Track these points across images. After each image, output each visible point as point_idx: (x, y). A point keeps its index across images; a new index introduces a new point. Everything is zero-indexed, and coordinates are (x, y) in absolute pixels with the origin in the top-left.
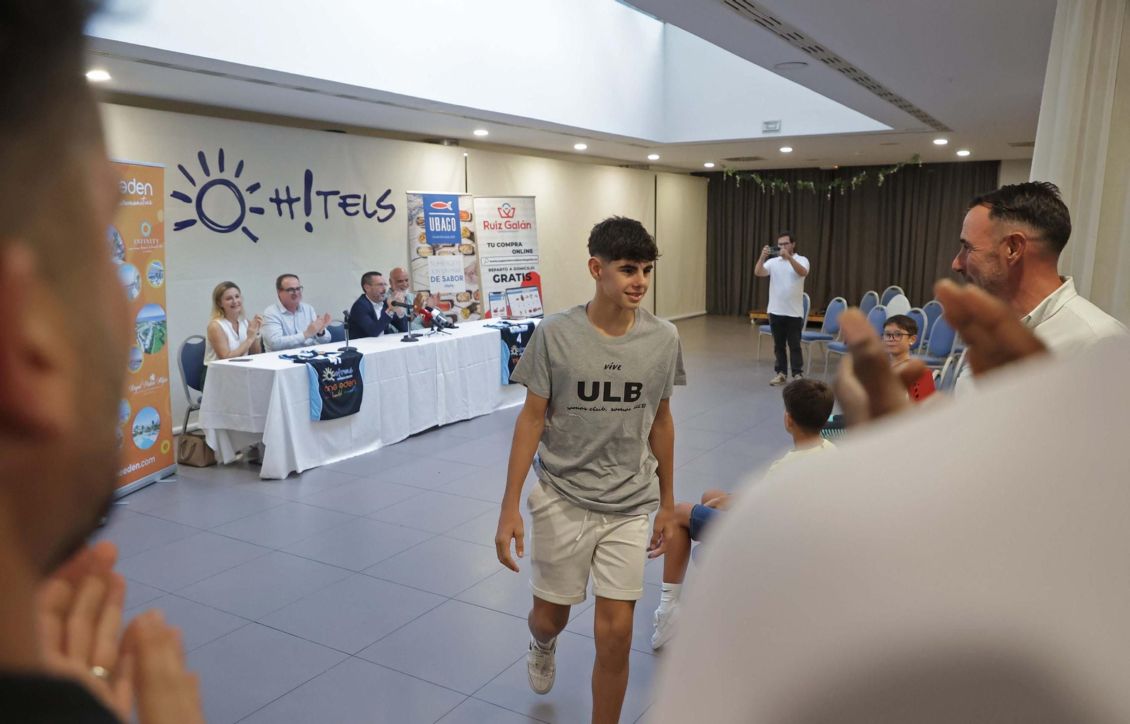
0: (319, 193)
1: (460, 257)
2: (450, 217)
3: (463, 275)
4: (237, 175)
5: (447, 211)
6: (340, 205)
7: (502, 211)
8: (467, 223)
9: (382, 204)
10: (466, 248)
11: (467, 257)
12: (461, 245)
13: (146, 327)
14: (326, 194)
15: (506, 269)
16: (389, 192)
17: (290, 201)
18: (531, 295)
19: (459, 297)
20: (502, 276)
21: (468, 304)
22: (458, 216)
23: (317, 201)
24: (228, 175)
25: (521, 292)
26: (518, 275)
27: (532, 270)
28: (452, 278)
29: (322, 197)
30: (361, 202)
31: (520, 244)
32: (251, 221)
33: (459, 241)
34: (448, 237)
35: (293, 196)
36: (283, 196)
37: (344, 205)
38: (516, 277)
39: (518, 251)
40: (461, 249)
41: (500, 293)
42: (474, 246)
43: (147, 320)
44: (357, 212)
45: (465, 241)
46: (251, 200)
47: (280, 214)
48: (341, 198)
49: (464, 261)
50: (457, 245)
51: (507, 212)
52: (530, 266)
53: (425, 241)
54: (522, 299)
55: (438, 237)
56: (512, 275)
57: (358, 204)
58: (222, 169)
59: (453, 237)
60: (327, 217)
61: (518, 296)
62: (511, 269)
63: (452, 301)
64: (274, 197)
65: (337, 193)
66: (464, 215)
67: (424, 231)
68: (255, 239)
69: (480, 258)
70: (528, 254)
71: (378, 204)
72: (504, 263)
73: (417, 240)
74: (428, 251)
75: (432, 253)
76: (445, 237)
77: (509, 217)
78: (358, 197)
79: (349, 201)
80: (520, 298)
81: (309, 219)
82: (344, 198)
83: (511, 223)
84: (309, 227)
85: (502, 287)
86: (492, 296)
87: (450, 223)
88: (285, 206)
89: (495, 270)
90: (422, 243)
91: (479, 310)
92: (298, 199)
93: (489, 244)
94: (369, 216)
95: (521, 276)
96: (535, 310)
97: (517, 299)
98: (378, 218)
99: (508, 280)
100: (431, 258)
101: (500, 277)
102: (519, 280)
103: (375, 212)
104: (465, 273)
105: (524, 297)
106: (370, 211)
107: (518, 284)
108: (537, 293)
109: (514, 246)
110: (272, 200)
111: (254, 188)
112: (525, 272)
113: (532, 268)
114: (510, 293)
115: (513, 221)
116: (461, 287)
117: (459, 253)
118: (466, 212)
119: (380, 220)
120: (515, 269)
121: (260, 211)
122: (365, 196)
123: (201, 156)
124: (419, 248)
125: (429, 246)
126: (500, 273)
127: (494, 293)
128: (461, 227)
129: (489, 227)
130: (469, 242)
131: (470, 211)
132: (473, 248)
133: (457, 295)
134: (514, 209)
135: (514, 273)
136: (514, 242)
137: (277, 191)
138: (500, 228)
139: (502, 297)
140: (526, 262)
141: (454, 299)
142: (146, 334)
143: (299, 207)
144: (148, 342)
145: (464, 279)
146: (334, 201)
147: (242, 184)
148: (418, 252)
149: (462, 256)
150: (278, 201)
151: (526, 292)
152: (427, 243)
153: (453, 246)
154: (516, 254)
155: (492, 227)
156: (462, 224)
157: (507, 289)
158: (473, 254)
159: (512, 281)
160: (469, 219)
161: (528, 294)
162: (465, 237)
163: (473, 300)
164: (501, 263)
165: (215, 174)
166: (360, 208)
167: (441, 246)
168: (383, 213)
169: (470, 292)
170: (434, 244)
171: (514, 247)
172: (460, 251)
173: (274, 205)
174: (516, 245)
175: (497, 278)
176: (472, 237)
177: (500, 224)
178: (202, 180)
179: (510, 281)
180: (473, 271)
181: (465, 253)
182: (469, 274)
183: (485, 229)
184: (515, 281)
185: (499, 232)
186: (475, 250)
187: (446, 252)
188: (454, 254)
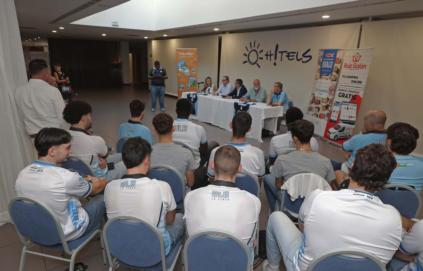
0: (280, 52)
1: (329, 81)
2: (331, 61)
3: (328, 90)
4: (258, 48)
5: (331, 58)
6: (287, 56)
7: (354, 58)
8: (338, 64)
9: (305, 55)
10: (333, 77)
11: (333, 81)
12: (332, 75)
13: (191, 81)
14: (282, 52)
15: (346, 91)
16: (309, 50)
17: (271, 55)
18: (352, 108)
19: (323, 100)
20: (343, 94)
21: (325, 104)
22: (335, 60)
23: (279, 55)
24: (256, 48)
25: (348, 105)
26: (350, 95)
27: (357, 94)
28: (323, 91)
29: (281, 53)
30: (295, 55)
31: (357, 78)
32: (259, 62)
33: (331, 74)
34: (327, 71)
35: (272, 54)
36: (269, 54)
37: (288, 56)
38: (348, 96)
39: (355, 82)
40: (331, 77)
41: (339, 103)
43: (191, 80)
44: (293, 59)
45: (334, 73)
46: (260, 55)
47: (267, 59)
48: (287, 53)
49: (330, 83)
50: (330, 75)
51: (356, 58)
52: (357, 91)
53: (319, 72)
54: (348, 109)
55: (324, 71)
57: (294, 56)
58: (254, 47)
59: (329, 71)
60: (281, 60)
61: (346, 107)
62: (348, 91)
63: (320, 101)
64: (266, 54)
65: (286, 52)
66: (337, 60)
67: (320, 67)
68: (259, 67)
69: (338, 83)
70: (358, 84)
71: (303, 56)
72: (346, 87)
74: (319, 76)
75: (320, 78)
77: (356, 61)
78: (295, 53)
79: (290, 54)
80: (346, 108)
81: (276, 61)
82: (288, 53)
83: (356, 65)
84: (275, 64)
85: (341, 100)
86: (336, 104)
87: (330, 64)
88: (269, 57)
89: (341, 90)
90: (318, 73)
91: (329, 109)
92: (273, 55)
93: (343, 76)
94: (298, 60)
95: (351, 96)
96: (351, 117)
97: (345, 108)
98: (303, 61)
99: (344, 97)
100: (319, 80)
101: (342, 95)
102: (349, 98)
103: (302, 59)
104: (329, 89)
105: (349, 108)
106: (299, 58)
107: (348, 100)
108: (356, 108)
109: (353, 78)
110: (265, 55)
111: (261, 52)
112: (354, 94)
113: (358, 92)
114: (343, 104)
115: (358, 63)
116: (325, 96)
117: (329, 79)
118: (338, 58)
119: (303, 62)
120: (350, 91)
121: (261, 58)
122: (298, 52)
123: (251, 43)
124: (316, 75)
125: (320, 74)
126: (342, 92)
127: (337, 102)
128: (335, 66)
129: (346, 67)
130: (336, 74)
131: (341, 58)
132: (336, 77)
133: (323, 99)
134: (360, 56)
137: (267, 52)
138: (351, 68)
139: (339, 105)
140: (356, 88)
141: (321, 100)
142: (191, 82)
143: (273, 57)
144: (191, 84)
145: (328, 92)
146: (285, 54)
147: (258, 50)
148: (316, 77)
149: (330, 81)
150: (267, 55)
151: (351, 106)
153: (328, 75)
154: (353, 83)
155: (347, 67)
156: (336, 65)
157: (343, 102)
158: (335, 80)
159: (346, 98)
160: (338, 62)
161: (351, 107)
162: (335, 72)
163: (328, 103)
164: (344, 87)
165: (253, 48)
166: (295, 57)
167: (323, 74)
168: (305, 59)
169: (328, 99)
170: (321, 74)
172: (330, 78)
173: (266, 56)
174: (355, 78)
175: (340, 95)
176: (338, 71)
177: (351, 65)
178: (250, 50)
179: (345, 97)
180: (333, 89)
181: (332, 79)
182: (331, 90)
183: (344, 67)
184: (347, 98)
185: (350, 70)
186: (337, 78)
187: (324, 78)
188: (327, 79)
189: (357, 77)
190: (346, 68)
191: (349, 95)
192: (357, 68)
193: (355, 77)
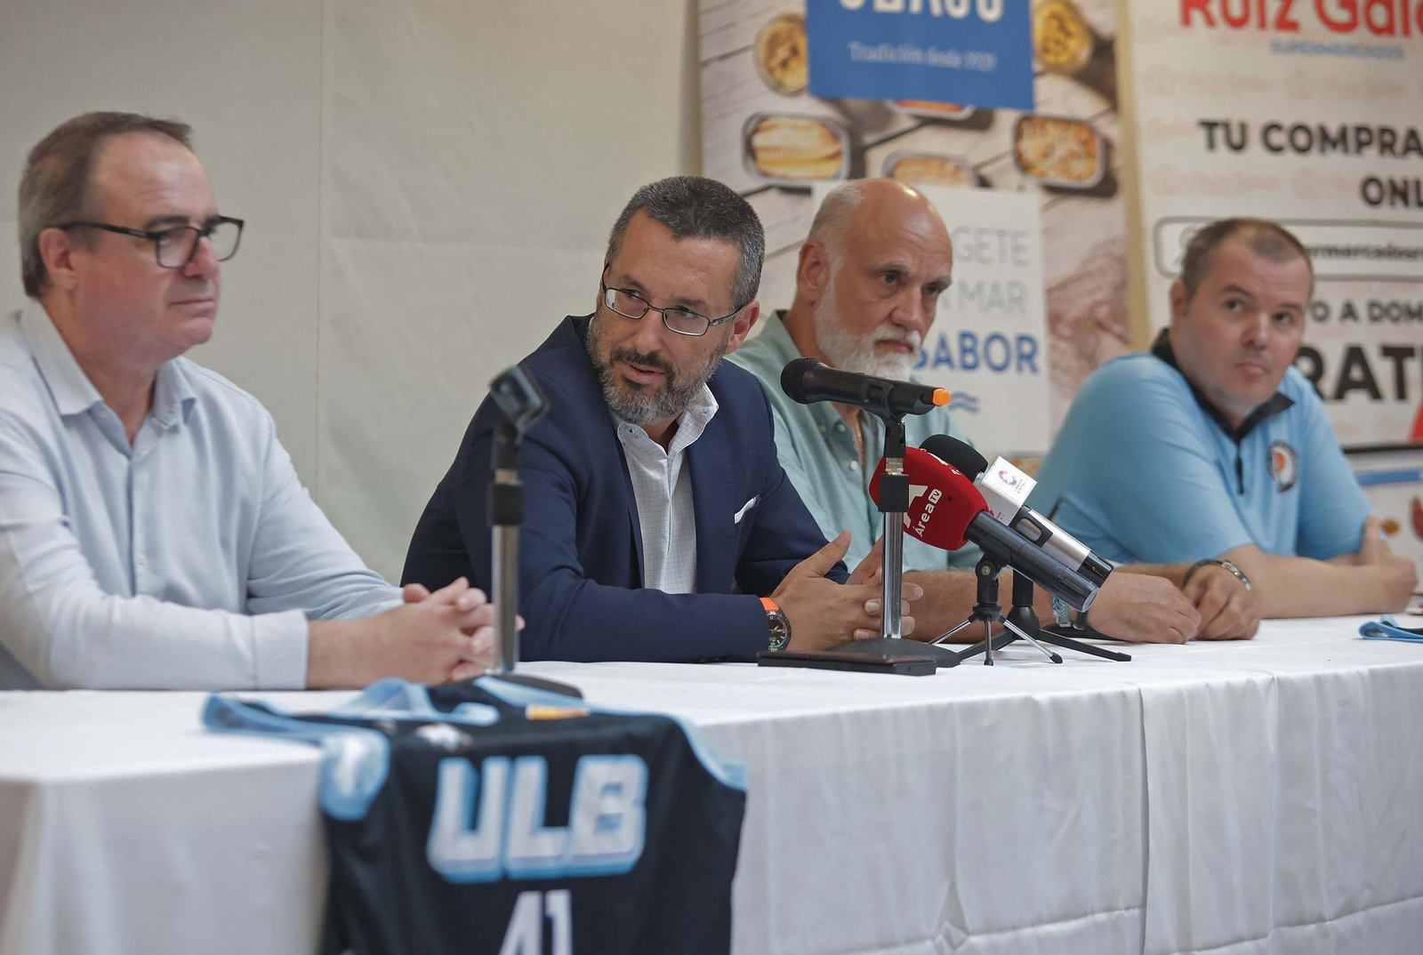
1: (1024, 204)
3: (1039, 331)
10: (1066, 144)
11: (1073, 206)
12: (1028, 122)
25: (1411, 476)
26: (1398, 353)
31: (1414, 142)
33: (1024, 99)
34: (951, 60)
38: (1383, 370)
40: (1031, 147)
42: (1110, 129)
45: (1057, 94)
49: (1047, 232)
50: (1006, 118)
53: (798, 75)
55: (881, 54)
56: (1355, 355)
59: (983, 61)
61: (1396, 502)
62: (1349, 312)
67: (795, 4)
69: (1150, 219)
73: (747, 68)
74: (814, 142)
75: (843, 165)
76: (936, 58)
80: (1405, 518)
90: (778, 87)
93: (1210, 126)
99: (1328, 384)
102: (1401, 393)
104: (1054, 319)
107: (1394, 418)
109: (1371, 152)
117: (1015, 177)
120: (1379, 312)
124: (757, 124)
125: (824, 111)
130: (1084, 104)
132: (1108, 146)
135: (1370, 336)
136: (1375, 122)
138: (1285, 24)
145: (1041, 360)
148: (750, 151)
149: (1034, 199)
152: (820, 88)
153: (981, 122)
154: (1385, 212)
155: (1235, 11)
158: (1106, 188)
159: (1358, 399)
162: (1056, 70)
167: (904, 116)
170: (856, 104)
171: (1372, 162)
172: (1023, 165)
174: (1387, 147)
176: (1101, 68)
179: (1340, 395)
180: (1102, 312)
181: (1062, 181)
182: (1077, 324)
183: (1186, 20)
184: (1376, 395)
185: (1277, 47)
186: (1119, 162)
187: (942, 160)
188: (984, 183)
189: (1412, 134)
190: (1210, 21)
191: (1388, 351)
192: (1377, 30)
193: (1385, 140)
